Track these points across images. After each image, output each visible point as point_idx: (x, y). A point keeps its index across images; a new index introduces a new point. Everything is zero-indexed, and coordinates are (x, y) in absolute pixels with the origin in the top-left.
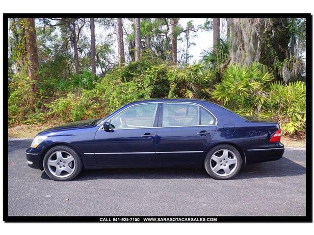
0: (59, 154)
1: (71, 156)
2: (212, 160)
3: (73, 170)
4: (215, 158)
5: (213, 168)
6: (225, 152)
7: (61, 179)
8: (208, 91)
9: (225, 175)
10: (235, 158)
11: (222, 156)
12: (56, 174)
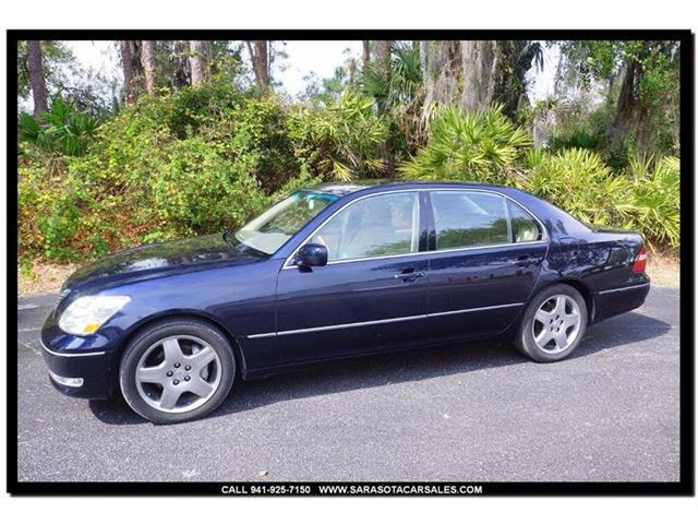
0: (171, 346)
1: (207, 349)
2: (537, 321)
4: (541, 315)
5: (537, 340)
6: (561, 301)
7: (180, 418)
8: (380, 166)
9: (557, 350)
10: (576, 311)
11: (554, 311)
12: (162, 406)
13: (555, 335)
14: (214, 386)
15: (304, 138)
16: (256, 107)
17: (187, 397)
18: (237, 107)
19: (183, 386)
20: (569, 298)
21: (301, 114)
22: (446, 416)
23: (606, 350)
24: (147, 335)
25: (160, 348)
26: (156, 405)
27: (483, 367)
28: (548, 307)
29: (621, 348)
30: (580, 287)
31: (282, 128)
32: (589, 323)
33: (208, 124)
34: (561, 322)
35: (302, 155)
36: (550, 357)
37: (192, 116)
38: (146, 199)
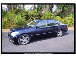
1: (27, 37)
3: (28, 41)
4: (59, 32)
8: (38, 18)
9: (60, 36)
12: (23, 43)
15: (30, 15)
16: (25, 11)
17: (25, 42)
18: (23, 11)
19: (25, 41)
20: (61, 31)
25: (22, 37)
31: (28, 14)
32: (63, 33)
33: (20, 13)
34: (60, 33)
35: (30, 17)
37: (18, 12)
38: (13, 21)
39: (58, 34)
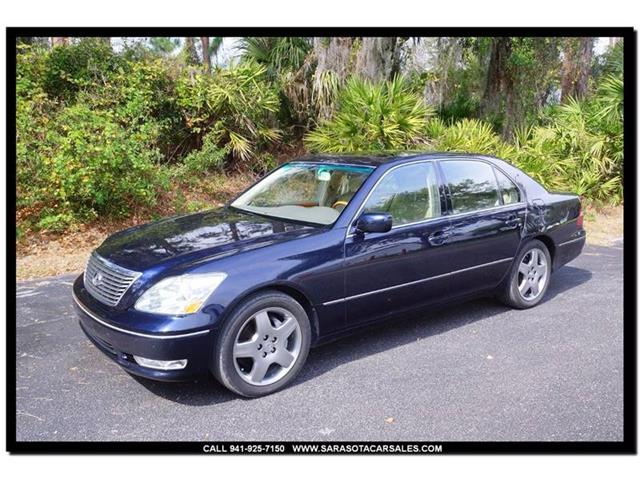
0: (262, 318)
1: (290, 318)
2: (520, 272)
5: (520, 288)
6: (535, 253)
7: (269, 390)
8: (276, 136)
9: (532, 297)
10: (544, 263)
11: (531, 262)
12: (253, 380)
13: (532, 283)
14: (295, 354)
15: (199, 106)
16: (143, 71)
18: (121, 70)
19: (271, 358)
20: (541, 251)
21: (193, 80)
22: (490, 357)
23: (560, 295)
24: (244, 310)
25: (253, 322)
26: (248, 378)
27: (480, 318)
28: (527, 261)
29: (570, 291)
30: (547, 241)
31: (170, 94)
32: (552, 271)
33: (89, 89)
34: (534, 275)
35: (195, 125)
36: (529, 304)
37: (68, 80)
39: (521, 276)
